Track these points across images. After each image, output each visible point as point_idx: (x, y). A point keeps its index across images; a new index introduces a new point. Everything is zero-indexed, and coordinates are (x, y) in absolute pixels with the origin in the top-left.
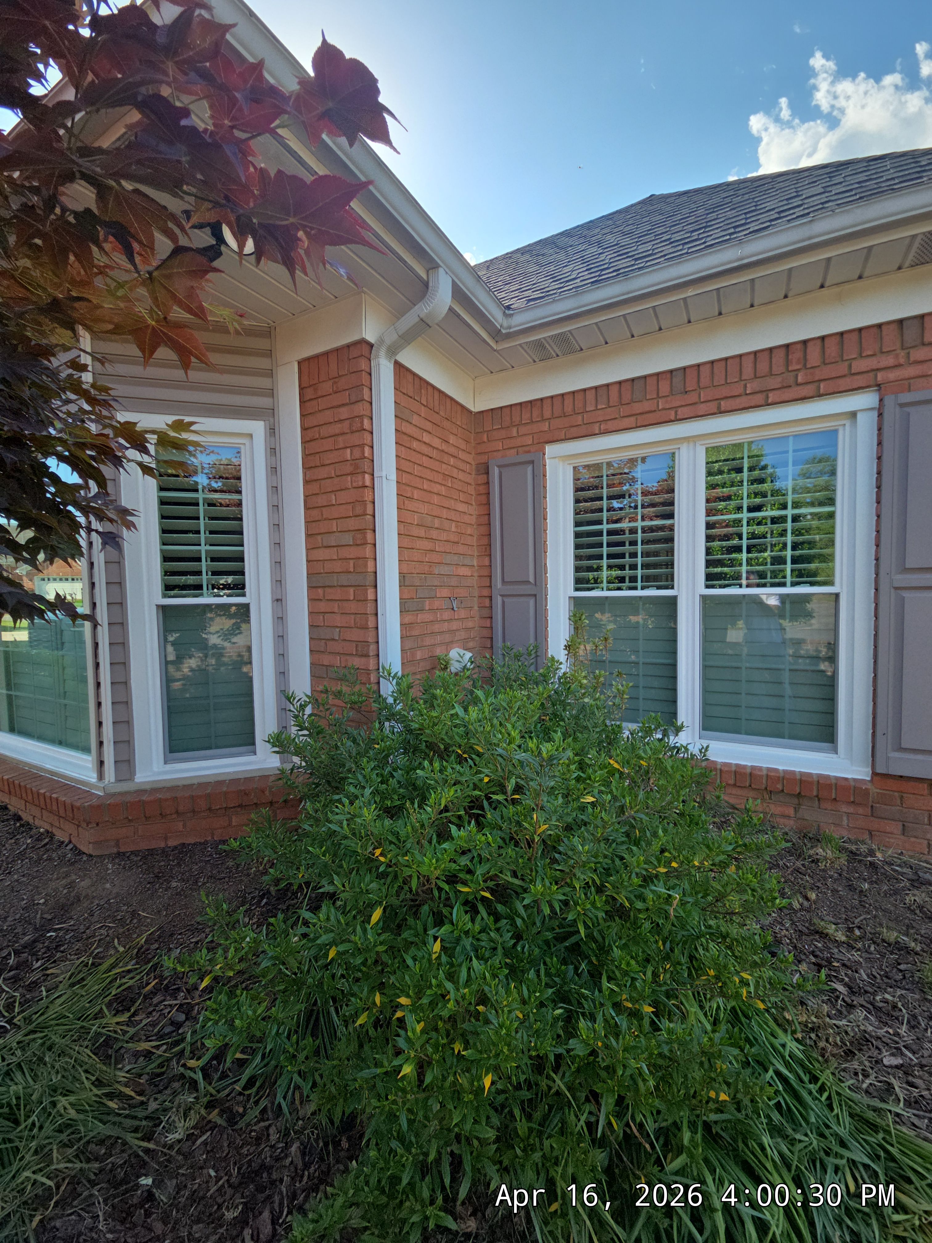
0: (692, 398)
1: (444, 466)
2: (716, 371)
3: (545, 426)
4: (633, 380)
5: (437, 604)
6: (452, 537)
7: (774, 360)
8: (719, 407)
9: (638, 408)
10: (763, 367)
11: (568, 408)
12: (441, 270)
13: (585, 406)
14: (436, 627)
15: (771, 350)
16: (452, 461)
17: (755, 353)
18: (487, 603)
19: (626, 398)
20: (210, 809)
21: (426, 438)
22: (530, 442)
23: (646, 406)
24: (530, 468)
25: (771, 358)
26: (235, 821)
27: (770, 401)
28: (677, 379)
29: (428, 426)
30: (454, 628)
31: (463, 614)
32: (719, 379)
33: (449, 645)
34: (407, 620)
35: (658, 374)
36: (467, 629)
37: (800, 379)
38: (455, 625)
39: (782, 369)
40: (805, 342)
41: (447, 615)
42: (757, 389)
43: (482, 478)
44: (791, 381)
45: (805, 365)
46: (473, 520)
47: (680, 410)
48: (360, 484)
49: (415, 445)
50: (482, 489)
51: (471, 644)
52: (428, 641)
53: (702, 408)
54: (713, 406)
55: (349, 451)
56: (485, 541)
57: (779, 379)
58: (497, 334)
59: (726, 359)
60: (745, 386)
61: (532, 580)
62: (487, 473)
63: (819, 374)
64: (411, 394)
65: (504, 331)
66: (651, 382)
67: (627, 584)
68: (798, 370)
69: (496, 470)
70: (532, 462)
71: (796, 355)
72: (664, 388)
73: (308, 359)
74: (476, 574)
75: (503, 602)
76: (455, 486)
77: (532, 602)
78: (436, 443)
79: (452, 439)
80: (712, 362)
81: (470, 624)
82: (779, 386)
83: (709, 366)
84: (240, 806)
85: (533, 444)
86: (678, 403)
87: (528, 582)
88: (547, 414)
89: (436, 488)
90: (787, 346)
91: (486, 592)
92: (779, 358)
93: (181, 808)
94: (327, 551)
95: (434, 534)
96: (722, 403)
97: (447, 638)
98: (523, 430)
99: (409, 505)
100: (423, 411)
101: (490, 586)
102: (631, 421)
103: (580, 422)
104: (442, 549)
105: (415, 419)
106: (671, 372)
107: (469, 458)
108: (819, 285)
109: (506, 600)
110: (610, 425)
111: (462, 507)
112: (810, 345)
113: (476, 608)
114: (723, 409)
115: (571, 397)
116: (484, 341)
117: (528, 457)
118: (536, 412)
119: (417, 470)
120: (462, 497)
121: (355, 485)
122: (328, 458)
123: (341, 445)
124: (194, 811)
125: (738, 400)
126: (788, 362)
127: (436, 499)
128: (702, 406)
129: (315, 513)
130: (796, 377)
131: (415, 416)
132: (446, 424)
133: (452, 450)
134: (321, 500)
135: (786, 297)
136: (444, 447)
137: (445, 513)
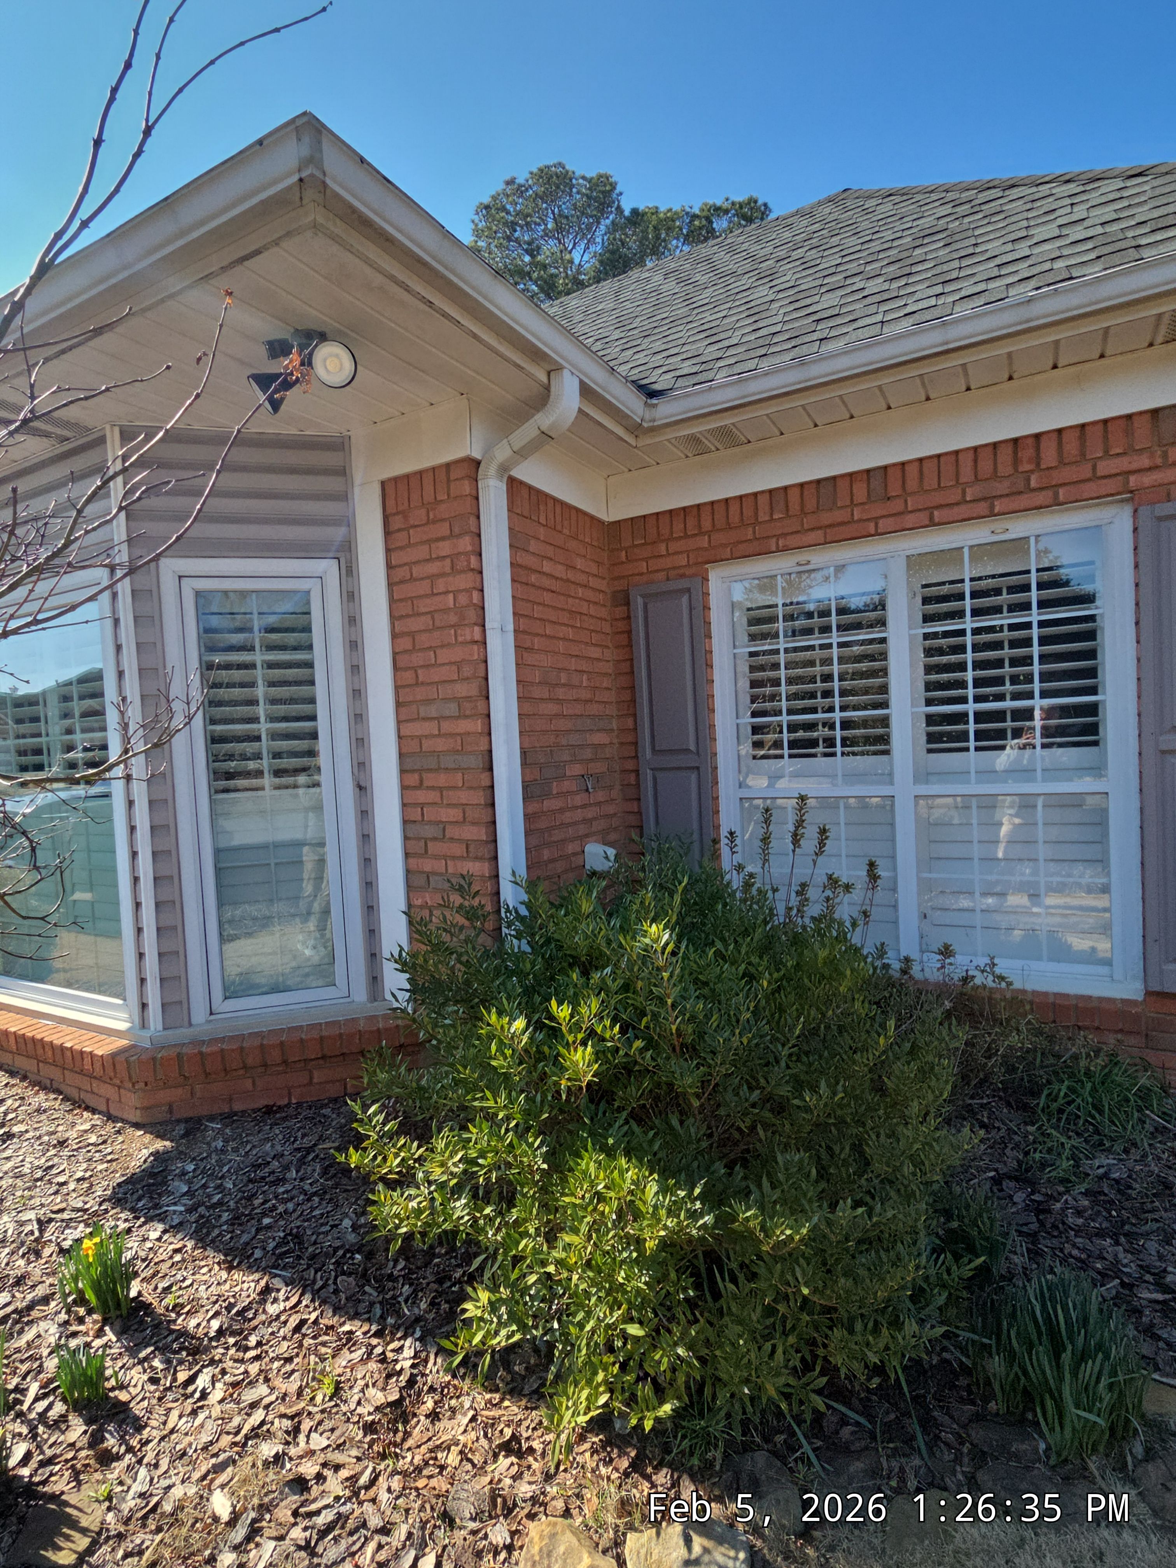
0: (897, 506)
1: (570, 600)
2: (926, 470)
3: (704, 542)
4: (818, 482)
5: (567, 785)
6: (585, 695)
7: (999, 461)
8: (931, 518)
9: (826, 518)
10: (985, 466)
11: (735, 518)
12: (566, 373)
13: (756, 514)
14: (568, 817)
15: (995, 445)
16: (580, 592)
17: (975, 449)
18: (632, 778)
19: (811, 504)
20: (285, 1062)
21: (547, 567)
22: (684, 562)
23: (838, 516)
24: (685, 600)
25: (995, 455)
26: (317, 1076)
27: (996, 510)
28: (876, 483)
29: (550, 551)
30: (590, 816)
31: (601, 796)
32: (931, 481)
33: (584, 838)
34: (531, 810)
35: (851, 475)
36: (607, 816)
37: (1033, 484)
38: (590, 813)
39: (1010, 470)
40: (1037, 436)
41: (578, 800)
42: (980, 496)
43: (620, 611)
44: (1021, 486)
45: (1038, 464)
46: (609, 668)
47: (881, 522)
48: (468, 638)
49: (533, 578)
50: (621, 625)
51: (613, 837)
52: (557, 835)
53: (910, 520)
54: (923, 517)
55: (451, 596)
56: (627, 696)
57: (1006, 483)
58: (636, 429)
59: (939, 456)
60: (964, 493)
61: (692, 747)
62: (628, 604)
63: (1057, 477)
64: (526, 514)
65: (645, 425)
66: (843, 485)
67: (820, 749)
68: (1032, 471)
69: (640, 600)
70: (688, 590)
71: (1027, 453)
72: (860, 492)
73: (396, 480)
74: (615, 741)
75: (655, 779)
76: (586, 625)
77: (694, 777)
78: (559, 571)
79: (579, 563)
80: (921, 460)
81: (611, 809)
82: (1007, 491)
83: (917, 464)
84: (323, 1057)
85: (688, 565)
86: (880, 513)
87: (687, 751)
88: (707, 524)
89: (562, 631)
90: (1015, 441)
91: (630, 765)
92: (1005, 456)
93: (250, 1061)
94: (427, 724)
95: (560, 693)
96: (936, 513)
97: (582, 829)
98: (674, 547)
99: (529, 658)
100: (542, 532)
101: (636, 757)
102: (818, 535)
103: (750, 537)
104: (571, 712)
105: (533, 546)
106: (868, 471)
107: (602, 585)
108: (1051, 364)
109: (659, 775)
110: (792, 541)
111: (595, 652)
112: (1044, 439)
113: (618, 787)
114: (937, 520)
115: (738, 502)
116: (621, 439)
117: (683, 584)
118: (691, 522)
119: (538, 612)
120: (595, 638)
121: (460, 639)
122: (424, 606)
123: (442, 589)
124: (265, 1065)
125: (956, 509)
126: (1016, 461)
127: (561, 646)
128: (911, 516)
129: (409, 677)
130: (1028, 480)
131: (532, 542)
132: (572, 544)
133: (581, 578)
134: (417, 659)
135: (1011, 378)
136: (570, 575)
137: (573, 664)
